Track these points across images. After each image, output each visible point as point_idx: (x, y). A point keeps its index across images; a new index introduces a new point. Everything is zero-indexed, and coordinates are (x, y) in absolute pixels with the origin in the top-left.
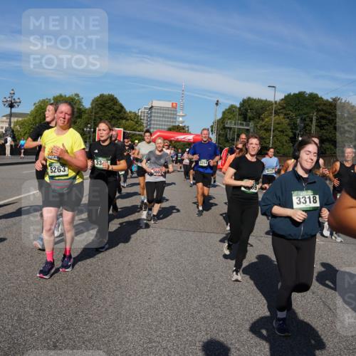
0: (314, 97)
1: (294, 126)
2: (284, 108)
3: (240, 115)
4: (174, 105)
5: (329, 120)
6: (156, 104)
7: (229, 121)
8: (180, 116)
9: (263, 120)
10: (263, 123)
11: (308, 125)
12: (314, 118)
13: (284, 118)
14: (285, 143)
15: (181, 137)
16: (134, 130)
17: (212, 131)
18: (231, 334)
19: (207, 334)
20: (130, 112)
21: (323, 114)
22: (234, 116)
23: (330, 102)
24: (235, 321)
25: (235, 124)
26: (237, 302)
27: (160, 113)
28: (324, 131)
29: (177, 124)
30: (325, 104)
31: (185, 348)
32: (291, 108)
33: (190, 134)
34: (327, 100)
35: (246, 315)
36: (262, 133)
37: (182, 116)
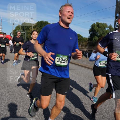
2: (37, 26)
3: (22, 28)
7: (18, 30)
9: (29, 30)
10: (30, 31)
17: (12, 34)
18: (14, 99)
19: (6, 100)
22: (20, 28)
24: (16, 95)
26: (17, 89)
32: (39, 26)
36: (29, 34)
37: (1, 29)
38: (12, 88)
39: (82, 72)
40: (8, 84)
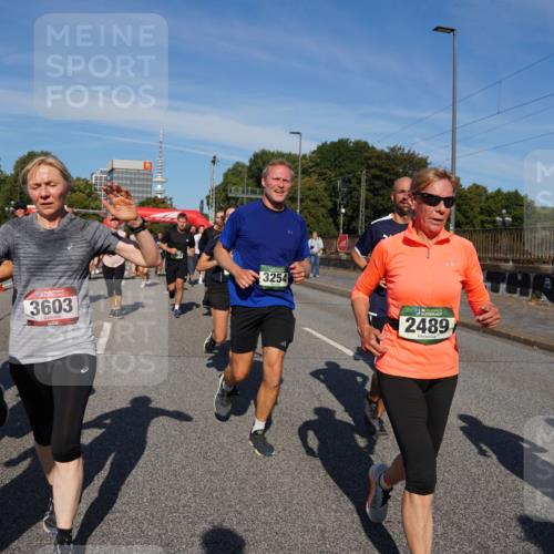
0: (362, 147)
1: (334, 192)
2: (317, 165)
3: (250, 177)
4: (148, 165)
5: (386, 181)
6: (119, 164)
7: (233, 188)
8: (158, 182)
11: (354, 189)
12: (363, 179)
13: (318, 180)
14: (321, 218)
15: (159, 216)
16: (85, 208)
17: (208, 204)
18: (229, 493)
19: (195, 496)
20: (78, 179)
21: (378, 173)
22: (242, 179)
23: (386, 154)
24: (236, 476)
25: (243, 192)
26: (240, 451)
27: (126, 179)
28: (379, 198)
29: (153, 195)
30: (379, 157)
31: (163, 516)
32: (328, 164)
33: (174, 210)
34: (382, 151)
35: (252, 467)
37: (161, 183)
38: (221, 445)
39: (535, 374)
40: (202, 426)
